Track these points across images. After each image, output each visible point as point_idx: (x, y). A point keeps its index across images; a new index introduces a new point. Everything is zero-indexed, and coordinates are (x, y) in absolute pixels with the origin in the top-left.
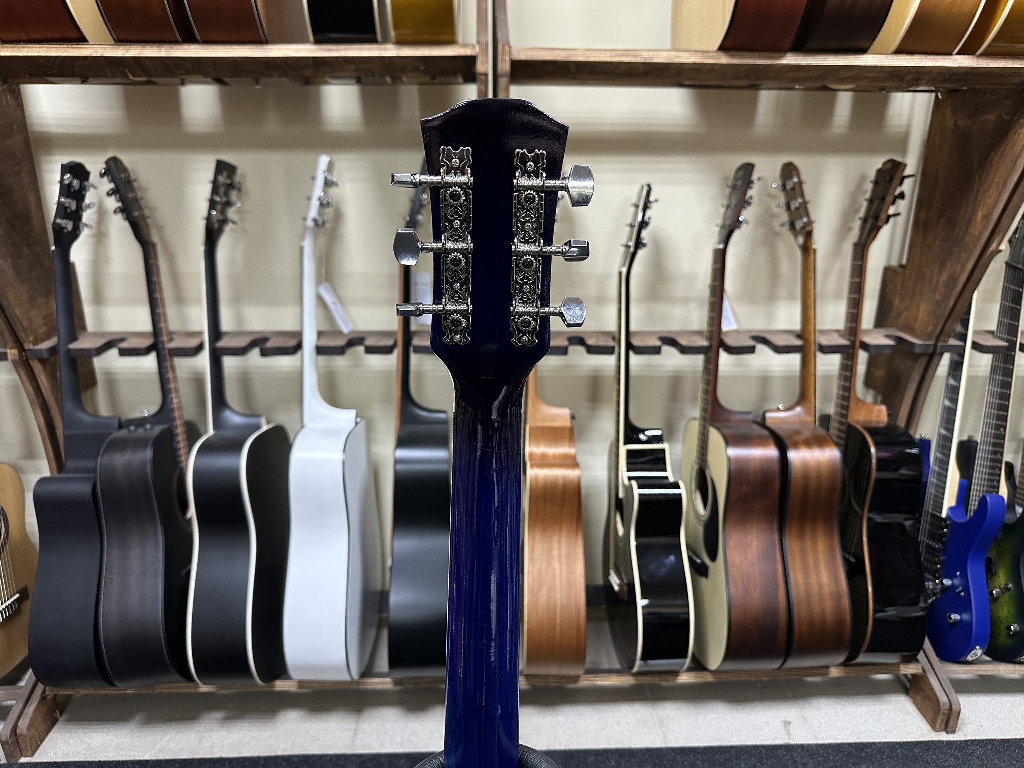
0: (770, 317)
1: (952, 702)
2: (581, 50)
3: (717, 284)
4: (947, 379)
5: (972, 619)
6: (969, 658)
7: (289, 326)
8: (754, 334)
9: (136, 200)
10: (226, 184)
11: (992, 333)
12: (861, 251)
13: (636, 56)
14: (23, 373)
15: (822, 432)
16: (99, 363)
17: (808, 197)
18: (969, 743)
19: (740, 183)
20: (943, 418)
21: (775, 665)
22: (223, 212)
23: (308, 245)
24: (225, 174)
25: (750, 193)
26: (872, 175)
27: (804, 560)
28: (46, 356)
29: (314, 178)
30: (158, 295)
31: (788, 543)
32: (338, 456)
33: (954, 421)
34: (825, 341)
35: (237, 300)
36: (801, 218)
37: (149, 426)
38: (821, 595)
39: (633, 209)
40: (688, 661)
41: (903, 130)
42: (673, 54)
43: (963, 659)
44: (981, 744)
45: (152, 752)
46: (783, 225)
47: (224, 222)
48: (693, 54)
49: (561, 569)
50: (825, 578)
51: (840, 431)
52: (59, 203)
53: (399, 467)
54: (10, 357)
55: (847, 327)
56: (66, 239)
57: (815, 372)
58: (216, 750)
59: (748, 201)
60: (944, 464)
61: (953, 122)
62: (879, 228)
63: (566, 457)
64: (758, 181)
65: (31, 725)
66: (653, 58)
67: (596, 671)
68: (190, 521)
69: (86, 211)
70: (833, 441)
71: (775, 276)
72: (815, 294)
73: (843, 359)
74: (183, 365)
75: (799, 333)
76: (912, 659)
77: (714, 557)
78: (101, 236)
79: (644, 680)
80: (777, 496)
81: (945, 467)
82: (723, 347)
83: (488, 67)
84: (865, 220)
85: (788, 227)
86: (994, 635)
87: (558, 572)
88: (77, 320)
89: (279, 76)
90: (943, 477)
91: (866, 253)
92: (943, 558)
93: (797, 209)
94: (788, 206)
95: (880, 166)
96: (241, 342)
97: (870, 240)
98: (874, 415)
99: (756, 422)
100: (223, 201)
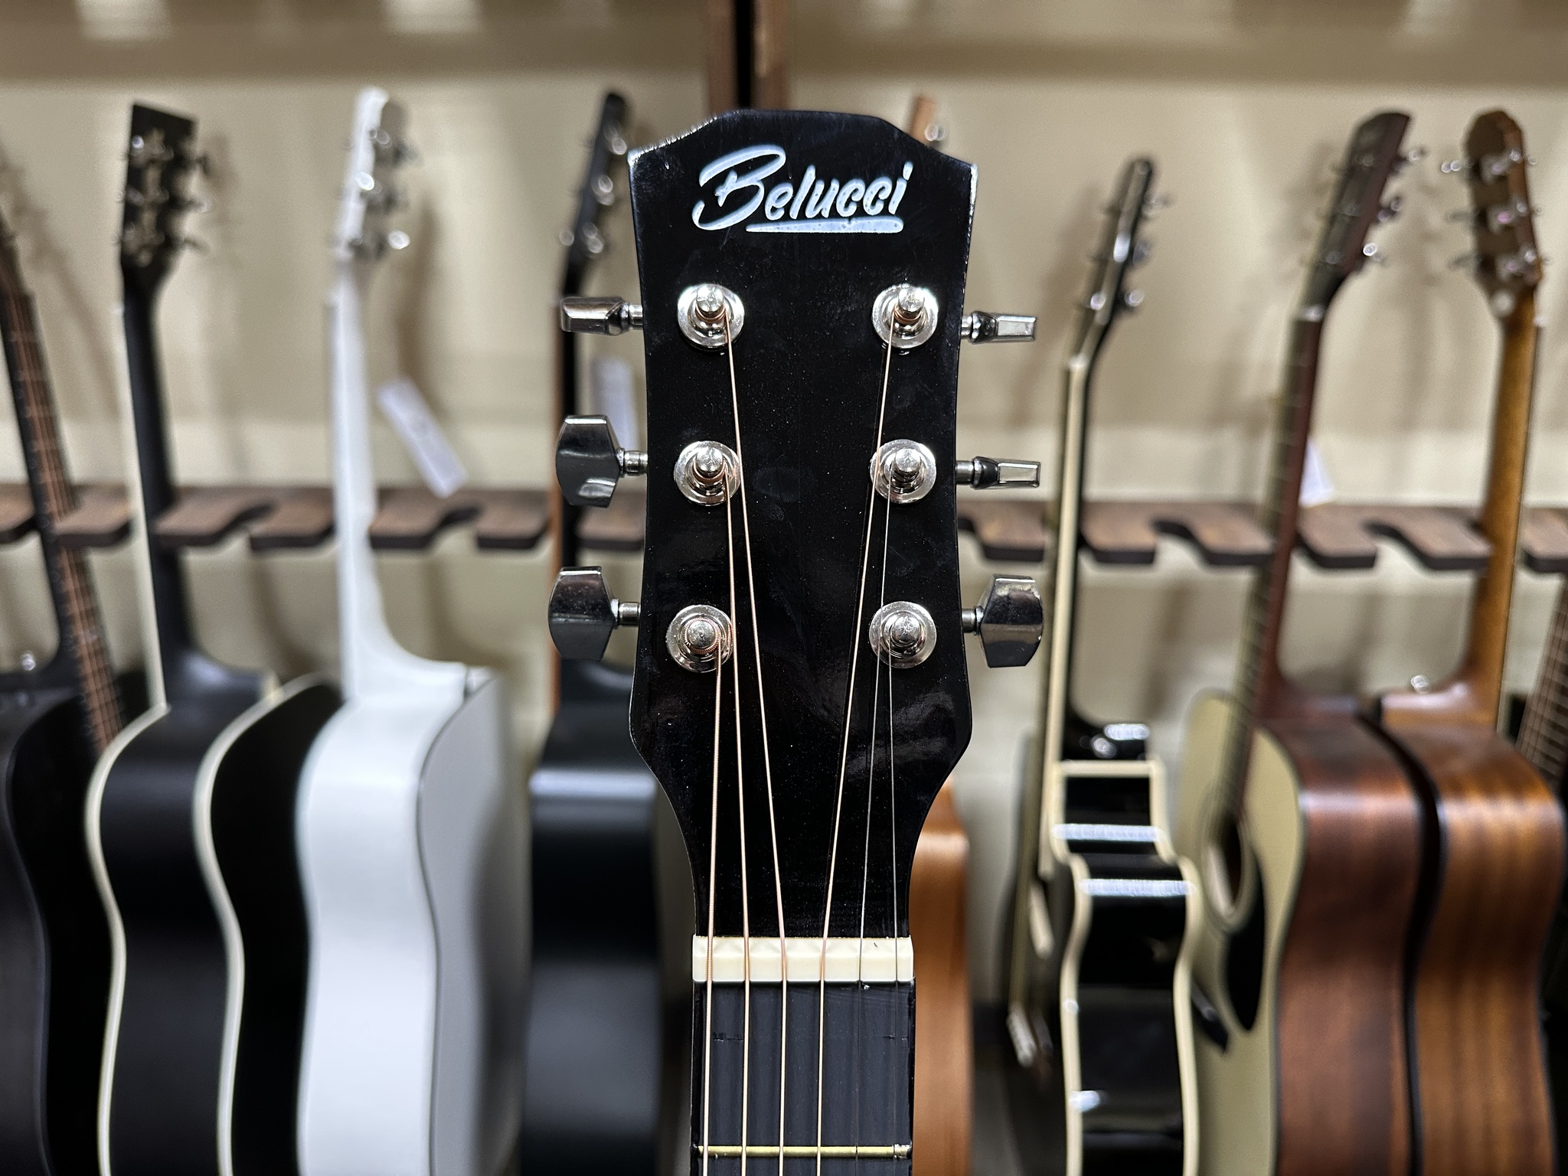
8: (1368, 515)
10: (165, 159)
19: (1365, 161)
22: (162, 226)
23: (344, 299)
24: (156, 137)
25: (1394, 186)
27: (1454, 1047)
34: (1538, 539)
36: (1513, 251)
47: (168, 246)
59: (1389, 208)
77: (1246, 1022)
80: (1407, 907)
82: (1301, 550)
85: (1472, 265)
93: (1507, 228)
94: (1481, 218)
96: (211, 518)
99: (1361, 719)
100: (153, 199)
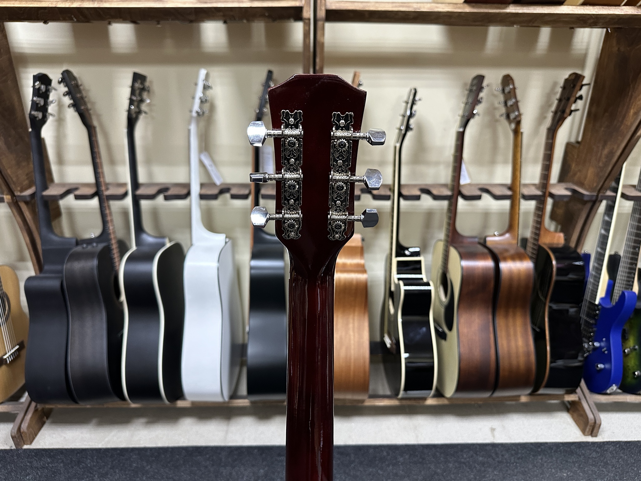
0: (491, 174)
1: (596, 418)
2: (372, 2)
3: (458, 154)
4: (604, 216)
5: (611, 368)
6: (608, 391)
7: (181, 179)
8: (481, 186)
9: (82, 98)
10: (140, 88)
11: (634, 186)
12: (552, 132)
13: (409, 7)
14: (15, 211)
15: (522, 250)
16: (62, 203)
17: (519, 97)
18: (605, 443)
19: (474, 88)
20: (599, 241)
21: (486, 395)
22: (138, 107)
23: (193, 128)
24: (139, 81)
25: (482, 95)
26: (561, 83)
27: (507, 331)
28: (28, 199)
29: (196, 84)
30: (98, 160)
31: (497, 320)
32: (214, 264)
33: (607, 243)
34: (526, 191)
35: (148, 162)
36: (514, 112)
37: (95, 244)
39: (404, 104)
40: (433, 392)
41: (583, 52)
42: (433, 5)
43: (604, 392)
44: (612, 444)
45: (103, 443)
47: (139, 112)
48: (447, 5)
49: (354, 336)
50: (520, 342)
51: (533, 249)
52: (33, 100)
53: (253, 271)
54: (6, 200)
55: (540, 182)
56: (38, 124)
57: (519, 212)
58: (142, 442)
60: (599, 270)
61: (617, 49)
62: (565, 119)
63: (358, 265)
64: (486, 87)
65: (29, 426)
66: (420, 8)
67: (375, 396)
68: (121, 303)
69: (50, 105)
70: (528, 255)
71: (495, 147)
72: (521, 162)
73: (537, 203)
74: (115, 205)
75: (509, 185)
76: (572, 391)
77: (450, 328)
78: (60, 121)
79: (405, 403)
80: (492, 291)
81: (599, 272)
83: (310, 14)
84: (555, 113)
85: (505, 116)
86: (624, 377)
87: (352, 337)
88: (47, 174)
89: (172, 20)
90: (597, 279)
91: (555, 135)
92: (595, 329)
93: (511, 106)
94: (506, 103)
95: (567, 76)
96: (151, 191)
97: (558, 127)
98: (556, 238)
99: (480, 243)
100: (138, 99)
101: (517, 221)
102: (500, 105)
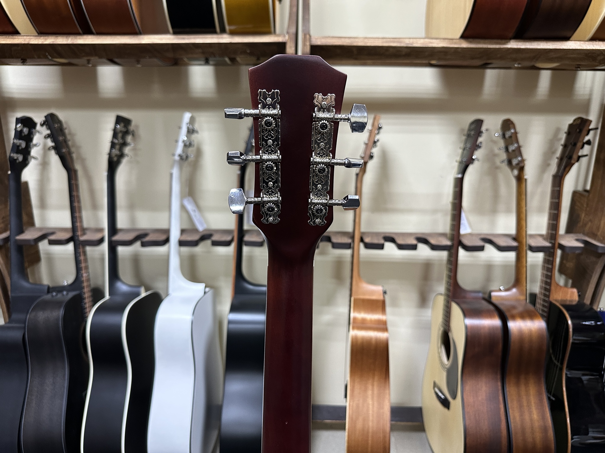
0: (493, 224)
2: (361, 38)
3: (457, 201)
7: (163, 225)
8: (483, 236)
9: (65, 141)
10: (123, 131)
12: (558, 180)
13: (400, 42)
15: (531, 307)
17: (521, 143)
19: (472, 133)
22: (121, 150)
23: (175, 172)
24: (122, 124)
25: (480, 139)
26: (565, 128)
27: (520, 401)
29: (180, 128)
30: (76, 204)
31: (507, 389)
32: (189, 317)
34: (533, 243)
36: (516, 157)
37: (65, 293)
38: (532, 428)
41: (587, 97)
42: (427, 40)
46: (503, 162)
47: (121, 156)
48: (442, 40)
50: (535, 416)
51: (543, 306)
52: (13, 143)
55: (548, 233)
56: (18, 167)
57: (526, 265)
59: (479, 145)
62: (572, 165)
64: (485, 131)
66: (413, 43)
69: (33, 148)
70: (539, 313)
72: (526, 210)
73: (545, 255)
75: (514, 236)
77: (454, 396)
78: (44, 165)
80: (500, 354)
82: (461, 246)
84: (561, 159)
85: (506, 162)
88: (25, 218)
91: (562, 182)
93: (513, 151)
94: (507, 149)
95: (571, 122)
96: (129, 237)
97: (565, 173)
98: (569, 295)
99: (484, 299)
100: (120, 142)
101: (525, 276)
102: (501, 151)
